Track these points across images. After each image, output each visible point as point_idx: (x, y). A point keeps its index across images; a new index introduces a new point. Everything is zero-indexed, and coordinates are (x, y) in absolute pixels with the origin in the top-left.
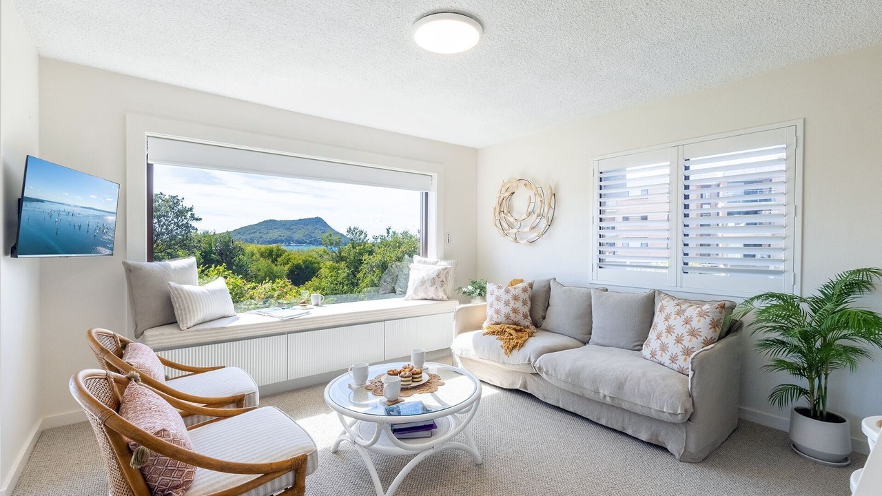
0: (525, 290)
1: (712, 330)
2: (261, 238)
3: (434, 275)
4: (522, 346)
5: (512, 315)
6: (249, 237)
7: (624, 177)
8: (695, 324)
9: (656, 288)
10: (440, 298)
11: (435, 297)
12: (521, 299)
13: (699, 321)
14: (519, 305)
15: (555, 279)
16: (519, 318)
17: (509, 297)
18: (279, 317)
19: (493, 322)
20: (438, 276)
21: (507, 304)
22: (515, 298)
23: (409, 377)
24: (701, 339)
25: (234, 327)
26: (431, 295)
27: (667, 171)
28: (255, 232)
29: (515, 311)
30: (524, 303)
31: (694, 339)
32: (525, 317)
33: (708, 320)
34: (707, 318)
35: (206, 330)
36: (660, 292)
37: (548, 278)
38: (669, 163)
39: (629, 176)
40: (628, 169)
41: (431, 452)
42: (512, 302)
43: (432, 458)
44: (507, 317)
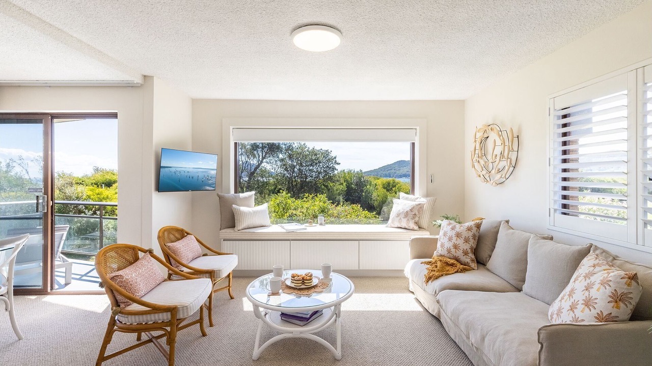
0: (469, 229)
1: (612, 304)
2: (395, 173)
3: (408, 209)
4: (436, 278)
5: (453, 250)
6: (387, 173)
7: (589, 111)
8: (594, 293)
9: (594, 243)
10: (411, 228)
11: (407, 227)
12: (463, 237)
13: (598, 290)
14: (460, 242)
15: (507, 222)
16: (459, 254)
17: (453, 233)
18: (286, 230)
19: (439, 254)
20: (411, 210)
21: (450, 239)
22: (458, 235)
23: (299, 281)
24: (594, 312)
25: (261, 233)
26: (404, 225)
27: (625, 101)
28: (391, 169)
29: (456, 247)
30: (466, 240)
31: (587, 310)
32: (466, 253)
33: (609, 291)
34: (607, 287)
35: (246, 232)
36: (596, 248)
37: (500, 220)
38: (626, 92)
39: (595, 109)
40: (593, 101)
41: (290, 335)
42: (454, 238)
43: (289, 339)
44: (449, 251)
